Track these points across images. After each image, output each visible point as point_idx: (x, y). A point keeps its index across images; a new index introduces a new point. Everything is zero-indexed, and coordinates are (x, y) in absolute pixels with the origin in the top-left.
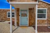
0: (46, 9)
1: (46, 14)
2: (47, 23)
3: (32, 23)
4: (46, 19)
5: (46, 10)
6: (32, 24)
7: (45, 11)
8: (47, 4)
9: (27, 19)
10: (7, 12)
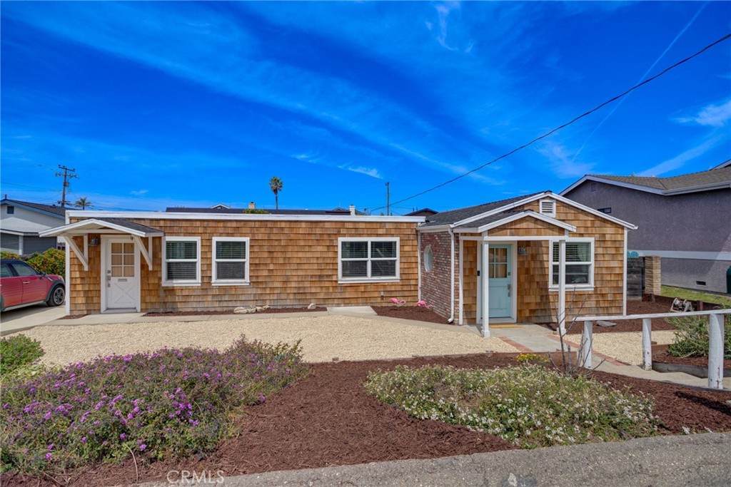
0: (591, 240)
1: (592, 262)
2: (593, 304)
3: (533, 307)
4: (589, 287)
5: (588, 244)
6: (532, 311)
7: (584, 249)
8: (596, 216)
9: (509, 287)
10: (341, 239)
